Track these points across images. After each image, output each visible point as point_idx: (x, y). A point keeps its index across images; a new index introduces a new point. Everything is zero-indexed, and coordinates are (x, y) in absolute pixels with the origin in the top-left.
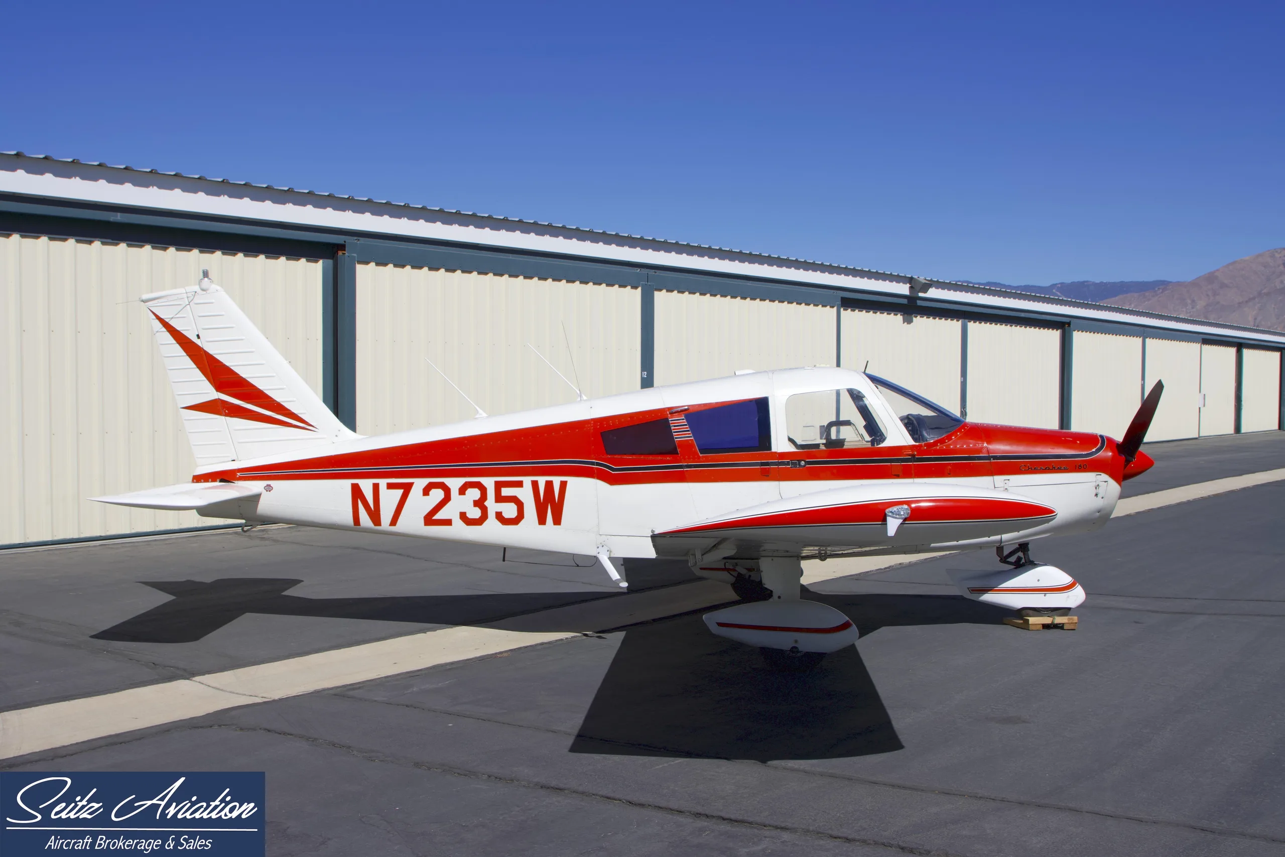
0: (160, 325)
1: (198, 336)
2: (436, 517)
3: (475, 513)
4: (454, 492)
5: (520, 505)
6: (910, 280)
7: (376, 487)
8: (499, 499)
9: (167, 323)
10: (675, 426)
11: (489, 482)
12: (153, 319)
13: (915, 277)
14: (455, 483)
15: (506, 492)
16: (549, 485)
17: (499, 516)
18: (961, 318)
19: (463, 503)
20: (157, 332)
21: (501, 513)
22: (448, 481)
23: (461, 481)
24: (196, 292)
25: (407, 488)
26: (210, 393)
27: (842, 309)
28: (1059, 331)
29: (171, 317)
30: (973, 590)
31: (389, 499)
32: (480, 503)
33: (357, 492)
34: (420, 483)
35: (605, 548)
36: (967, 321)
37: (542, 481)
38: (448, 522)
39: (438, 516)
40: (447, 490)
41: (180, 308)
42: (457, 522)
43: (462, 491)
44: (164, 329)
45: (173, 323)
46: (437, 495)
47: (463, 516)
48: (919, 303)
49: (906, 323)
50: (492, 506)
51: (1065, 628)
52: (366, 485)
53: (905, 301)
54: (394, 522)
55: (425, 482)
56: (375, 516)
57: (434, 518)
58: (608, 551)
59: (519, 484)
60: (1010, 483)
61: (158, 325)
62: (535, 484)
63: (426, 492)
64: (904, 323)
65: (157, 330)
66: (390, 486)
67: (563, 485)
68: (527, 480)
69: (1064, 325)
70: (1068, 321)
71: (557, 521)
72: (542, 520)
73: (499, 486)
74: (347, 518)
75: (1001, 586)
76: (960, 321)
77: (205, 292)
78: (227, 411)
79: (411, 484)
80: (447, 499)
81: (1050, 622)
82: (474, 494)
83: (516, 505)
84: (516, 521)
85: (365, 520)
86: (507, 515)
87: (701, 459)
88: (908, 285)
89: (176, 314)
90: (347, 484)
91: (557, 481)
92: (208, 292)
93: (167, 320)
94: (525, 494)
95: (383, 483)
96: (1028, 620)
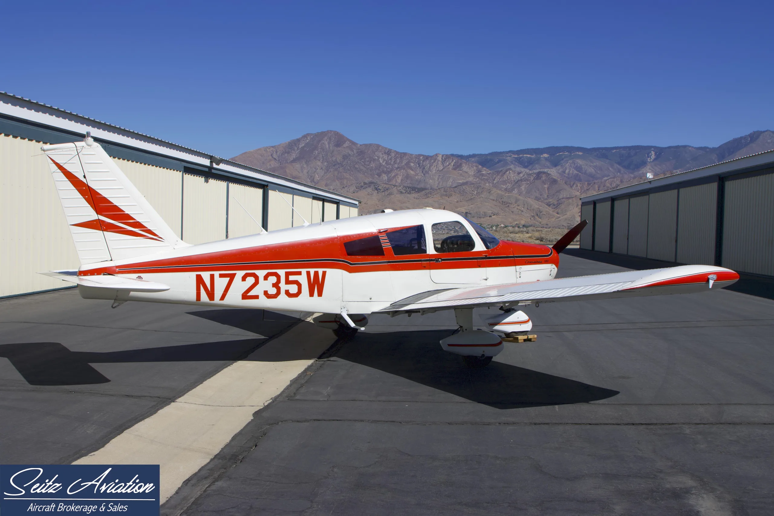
0: (56, 168)
1: (85, 177)
2: (250, 294)
3: (273, 291)
4: (261, 279)
5: (299, 285)
6: (211, 158)
7: (212, 277)
8: (288, 282)
9: (62, 166)
10: (382, 240)
11: (282, 272)
12: (51, 163)
13: (214, 156)
14: (261, 273)
15: (292, 278)
16: (316, 273)
17: (287, 293)
18: (227, 181)
19: (267, 285)
20: (54, 172)
21: (288, 290)
22: (257, 272)
23: (265, 272)
24: (83, 147)
25: (232, 277)
26: (92, 215)
27: (184, 174)
28: (262, 189)
29: (65, 162)
30: (490, 324)
31: (221, 284)
32: (276, 285)
33: (200, 280)
34: (240, 274)
35: (346, 309)
36: (229, 182)
37: (312, 271)
38: (256, 297)
39: (251, 293)
40: (257, 278)
41: (71, 156)
42: (262, 297)
43: (266, 278)
44: (59, 171)
45: (65, 166)
46: (251, 281)
47: (266, 293)
48: (213, 171)
49: (206, 183)
50: (283, 286)
51: (532, 341)
52: (206, 276)
53: (207, 170)
54: (223, 298)
55: (243, 273)
56: (211, 295)
57: (248, 295)
58: (347, 310)
59: (299, 273)
60: (522, 270)
61: (55, 168)
62: (308, 273)
63: (244, 279)
64: (205, 182)
65: (53, 171)
66: (221, 276)
67: (324, 273)
68: (304, 271)
69: (264, 187)
70: (267, 184)
71: (320, 294)
72: (311, 295)
73: (287, 274)
74: (192, 296)
75: (503, 322)
76: (226, 182)
77: (89, 147)
78: (104, 228)
79: (235, 274)
80: (257, 283)
81: (526, 338)
82: (273, 279)
83: (297, 285)
84: (296, 295)
85: (204, 297)
86: (291, 292)
87: (395, 258)
88: (209, 160)
89: (69, 161)
90: (193, 275)
91: (320, 271)
92: (92, 147)
93: (61, 165)
94: (303, 279)
95: (217, 274)
96: (518, 338)
